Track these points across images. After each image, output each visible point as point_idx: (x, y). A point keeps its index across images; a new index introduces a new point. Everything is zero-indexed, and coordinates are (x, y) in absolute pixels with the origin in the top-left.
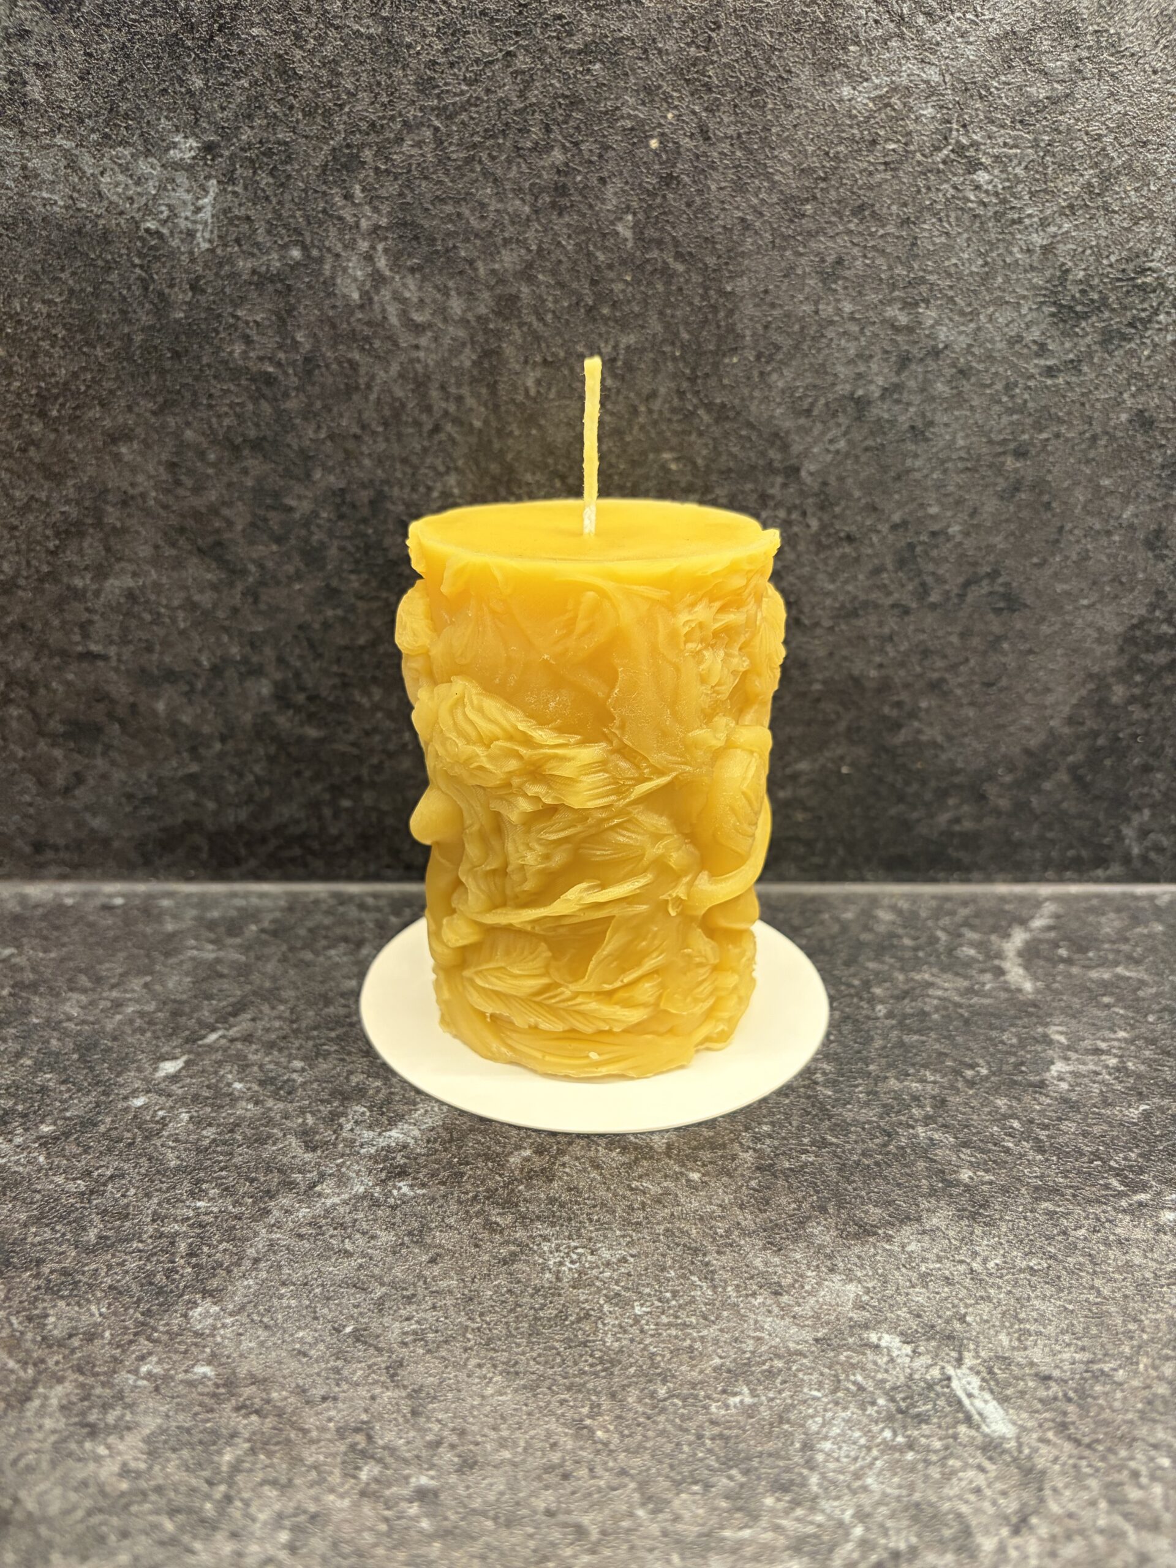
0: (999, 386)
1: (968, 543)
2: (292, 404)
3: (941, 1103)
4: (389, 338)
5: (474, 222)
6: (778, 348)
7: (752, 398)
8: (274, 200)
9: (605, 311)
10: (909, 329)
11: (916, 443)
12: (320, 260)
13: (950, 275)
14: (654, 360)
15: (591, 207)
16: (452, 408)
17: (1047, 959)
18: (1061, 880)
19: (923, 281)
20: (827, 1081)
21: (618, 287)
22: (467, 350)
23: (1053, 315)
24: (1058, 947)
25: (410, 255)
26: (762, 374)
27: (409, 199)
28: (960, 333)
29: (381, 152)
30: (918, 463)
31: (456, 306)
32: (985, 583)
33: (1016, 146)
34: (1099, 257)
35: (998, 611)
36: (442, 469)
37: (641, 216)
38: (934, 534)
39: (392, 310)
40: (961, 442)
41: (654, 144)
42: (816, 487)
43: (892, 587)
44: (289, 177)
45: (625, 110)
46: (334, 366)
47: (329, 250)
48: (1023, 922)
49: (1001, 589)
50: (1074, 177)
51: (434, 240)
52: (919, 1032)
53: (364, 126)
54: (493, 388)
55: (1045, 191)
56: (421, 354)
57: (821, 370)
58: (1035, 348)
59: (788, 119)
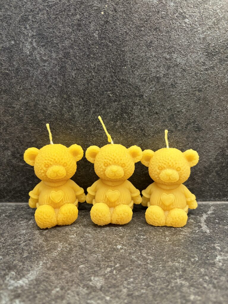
0: (193, 73)
1: (187, 114)
2: (13, 81)
3: (184, 270)
4: (37, 63)
5: (57, 34)
6: (136, 64)
7: (130, 77)
8: (7, 29)
9: (92, 56)
10: (170, 60)
11: (173, 88)
12: (19, 44)
13: (180, 45)
14: (105, 68)
15: (87, 29)
16: (54, 81)
17: (213, 223)
18: (215, 201)
19: (173, 47)
20: (151, 262)
21: (95, 50)
22: (57, 67)
23: (206, 55)
24: (216, 219)
25: (42, 42)
26: (132, 71)
27: (41, 28)
28: (183, 60)
29: (33, 16)
30: (174, 94)
31: (54, 55)
32: (192, 124)
33: (195, 13)
34: (217, 40)
35: (196, 131)
36: (52, 97)
37: (100, 31)
38: (178, 112)
39: (38, 56)
40: (185, 88)
41: (102, 13)
42: (148, 99)
43: (168, 125)
44: (11, 23)
45: (95, 5)
46: (24, 71)
47: (21, 41)
48: (206, 212)
49: (197, 126)
50: (210, 20)
51: (48, 38)
52: (178, 246)
53: (29, 10)
54: (64, 76)
55: (203, 24)
56: (46, 68)
57: (148, 70)
58: (202, 63)
59: (137, 6)
